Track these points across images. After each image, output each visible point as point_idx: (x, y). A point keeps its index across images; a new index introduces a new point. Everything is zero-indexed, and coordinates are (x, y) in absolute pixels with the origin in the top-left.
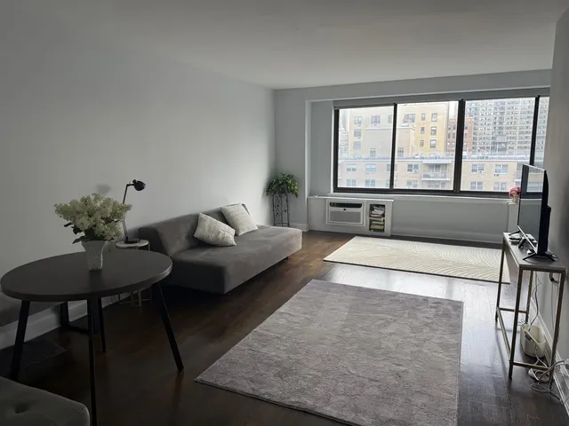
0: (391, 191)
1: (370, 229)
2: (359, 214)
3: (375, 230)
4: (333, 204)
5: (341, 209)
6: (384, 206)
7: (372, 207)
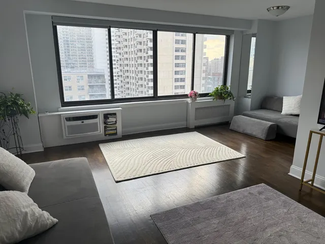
0: (113, 100)
1: (105, 135)
2: (97, 123)
3: (110, 135)
4: (69, 119)
5: (79, 122)
6: (115, 114)
7: (106, 116)
